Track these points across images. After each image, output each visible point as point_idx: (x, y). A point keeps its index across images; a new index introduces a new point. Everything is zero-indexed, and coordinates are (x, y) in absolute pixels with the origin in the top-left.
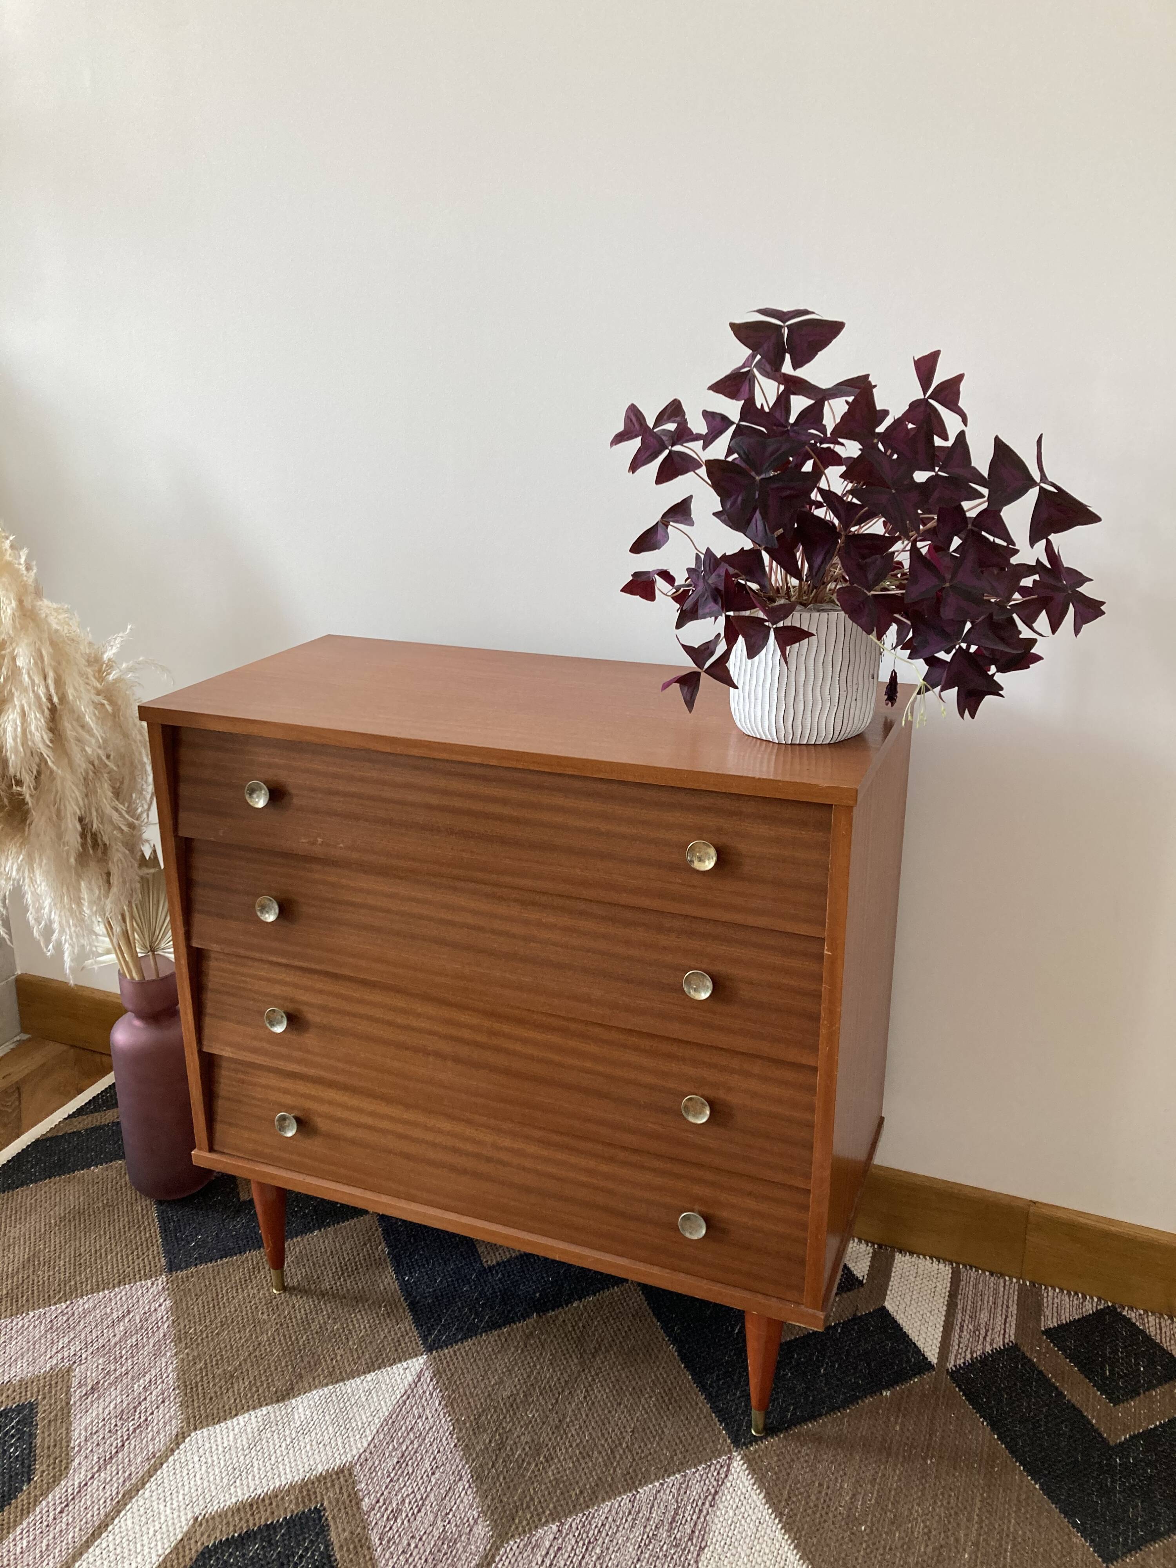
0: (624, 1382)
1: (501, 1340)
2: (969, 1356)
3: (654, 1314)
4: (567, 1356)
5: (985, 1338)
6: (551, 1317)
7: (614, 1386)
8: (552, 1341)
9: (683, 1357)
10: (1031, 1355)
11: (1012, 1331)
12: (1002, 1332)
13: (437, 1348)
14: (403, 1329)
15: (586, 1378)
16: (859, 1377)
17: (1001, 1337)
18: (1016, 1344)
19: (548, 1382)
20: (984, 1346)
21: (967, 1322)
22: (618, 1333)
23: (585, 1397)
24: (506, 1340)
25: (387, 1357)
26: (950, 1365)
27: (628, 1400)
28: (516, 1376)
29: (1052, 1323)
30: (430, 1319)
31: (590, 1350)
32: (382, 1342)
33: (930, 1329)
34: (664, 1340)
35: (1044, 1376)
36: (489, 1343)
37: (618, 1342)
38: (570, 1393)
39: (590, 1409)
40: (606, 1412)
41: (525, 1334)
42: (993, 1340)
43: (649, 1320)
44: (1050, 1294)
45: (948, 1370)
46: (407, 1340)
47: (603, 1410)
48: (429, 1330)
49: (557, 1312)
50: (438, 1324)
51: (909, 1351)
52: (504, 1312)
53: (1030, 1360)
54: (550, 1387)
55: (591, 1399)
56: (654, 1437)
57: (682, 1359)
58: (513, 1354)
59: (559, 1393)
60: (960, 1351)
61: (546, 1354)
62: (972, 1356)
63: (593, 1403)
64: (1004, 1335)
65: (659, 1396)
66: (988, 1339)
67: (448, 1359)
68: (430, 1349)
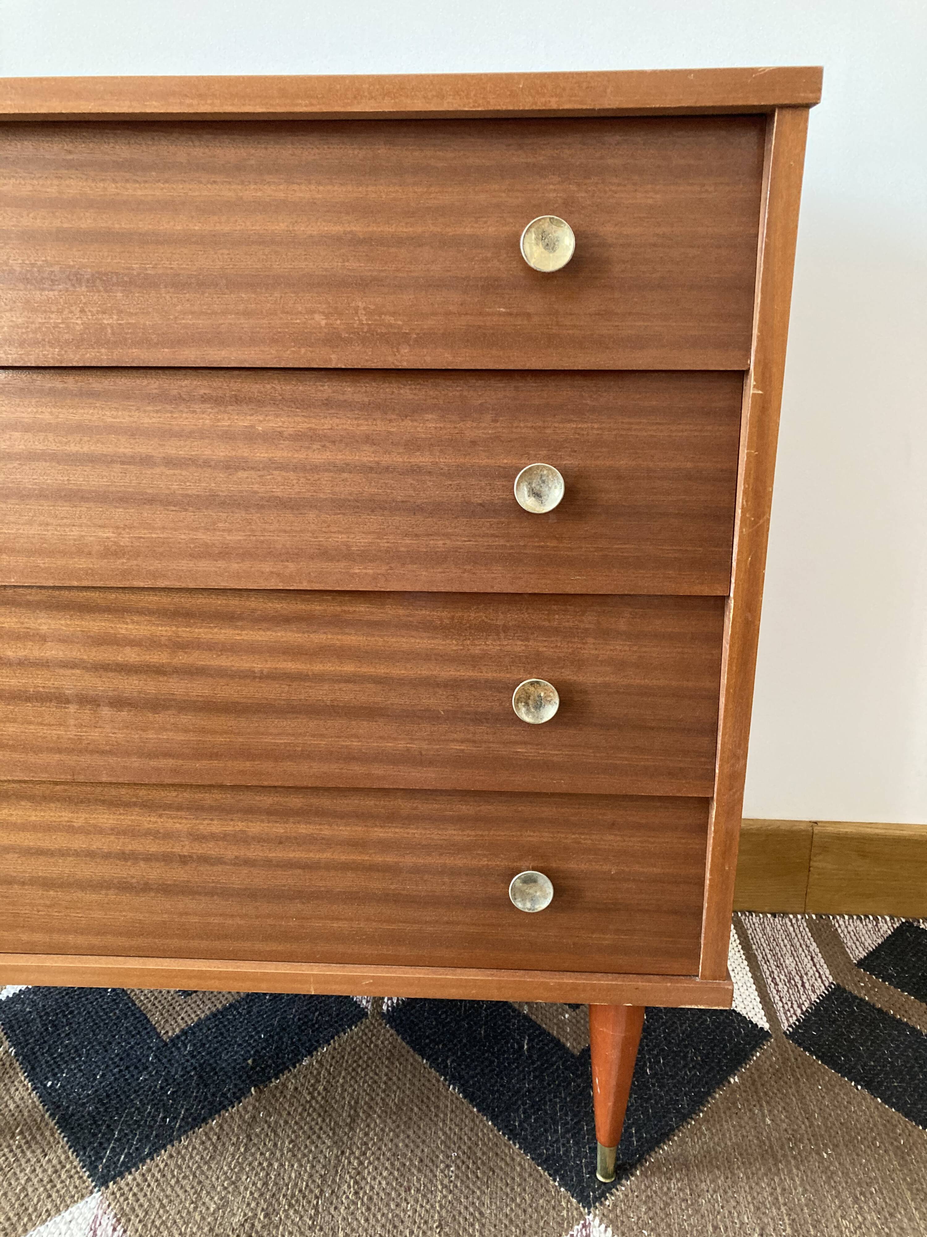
0: (404, 1155)
1: (210, 1139)
2: (799, 1012)
3: (414, 1050)
4: (314, 1137)
5: (803, 985)
6: (276, 1087)
7: (392, 1164)
8: (286, 1122)
9: (471, 1098)
10: (860, 993)
11: (826, 971)
12: (817, 975)
13: (113, 1178)
14: (55, 1162)
15: (349, 1162)
16: (694, 1067)
17: (819, 980)
18: (838, 985)
19: (296, 1185)
20: (808, 997)
21: (776, 972)
22: (375, 1086)
23: (356, 1193)
24: (219, 1138)
25: (35, 1210)
26: (785, 1026)
27: (419, 1180)
28: (246, 1189)
29: (863, 954)
30: (94, 1135)
31: (344, 1120)
32: (24, 1189)
33: (741, 989)
34: (438, 1081)
35: (887, 1013)
36: (194, 1148)
37: (378, 1099)
38: (333, 1192)
39: (369, 1209)
40: (393, 1206)
41: (244, 1121)
42: (813, 986)
43: (411, 1060)
44: (841, 922)
45: (785, 1033)
46: (63, 1177)
47: (388, 1205)
48: (97, 1153)
49: (283, 1078)
50: (109, 1141)
51: (733, 1021)
52: (206, 1098)
53: (862, 1000)
54: (300, 1191)
55: (365, 1193)
56: (472, 1225)
57: (471, 1101)
58: (233, 1156)
59: (317, 1197)
60: (786, 1006)
61: (284, 1142)
62: (802, 1010)
63: (370, 1199)
64: (820, 977)
65: (458, 1162)
66: (807, 985)
67: (135, 1190)
68: (103, 1181)
